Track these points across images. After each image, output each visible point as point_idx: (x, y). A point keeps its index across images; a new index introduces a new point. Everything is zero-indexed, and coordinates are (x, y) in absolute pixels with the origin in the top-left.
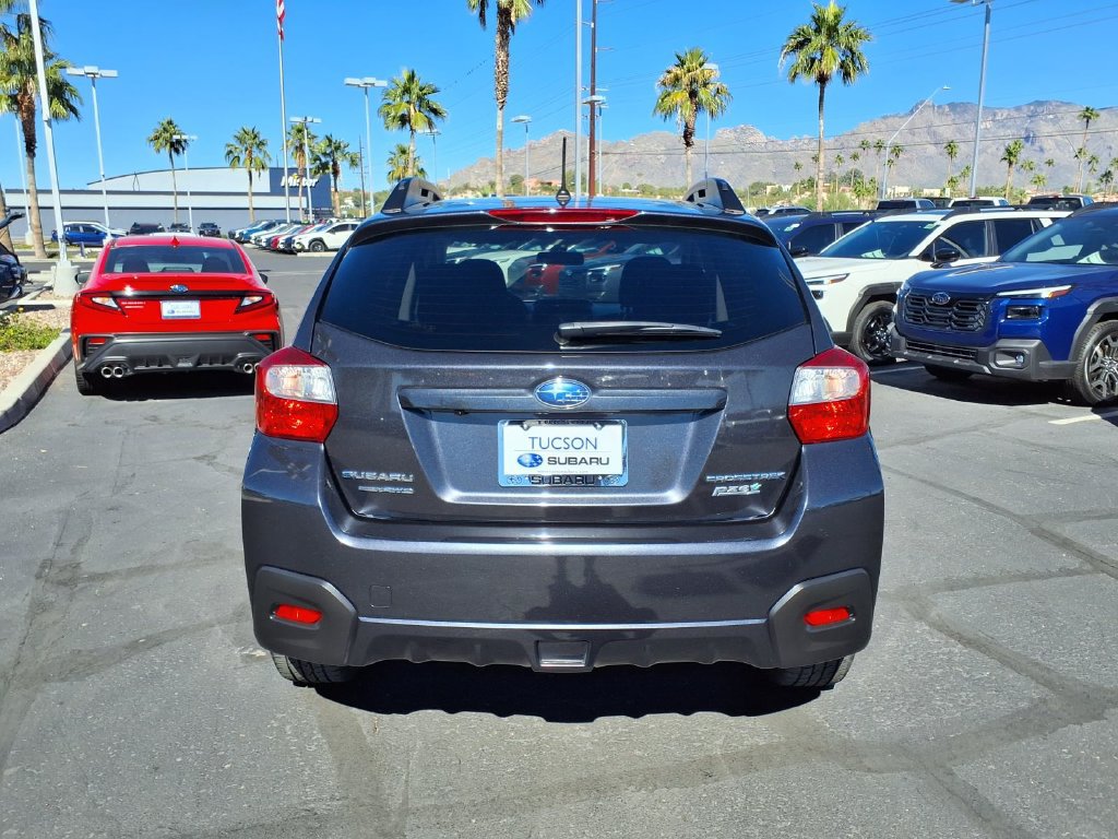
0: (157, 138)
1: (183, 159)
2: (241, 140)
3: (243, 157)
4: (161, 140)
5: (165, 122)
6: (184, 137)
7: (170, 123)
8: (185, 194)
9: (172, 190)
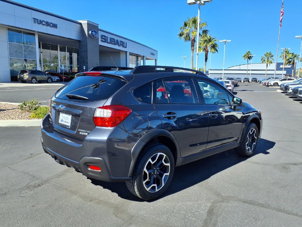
0: (245, 56)
1: (251, 61)
2: (266, 55)
3: (266, 60)
4: (246, 57)
5: (247, 52)
6: (252, 55)
7: (249, 52)
8: (250, 70)
9: (247, 69)
